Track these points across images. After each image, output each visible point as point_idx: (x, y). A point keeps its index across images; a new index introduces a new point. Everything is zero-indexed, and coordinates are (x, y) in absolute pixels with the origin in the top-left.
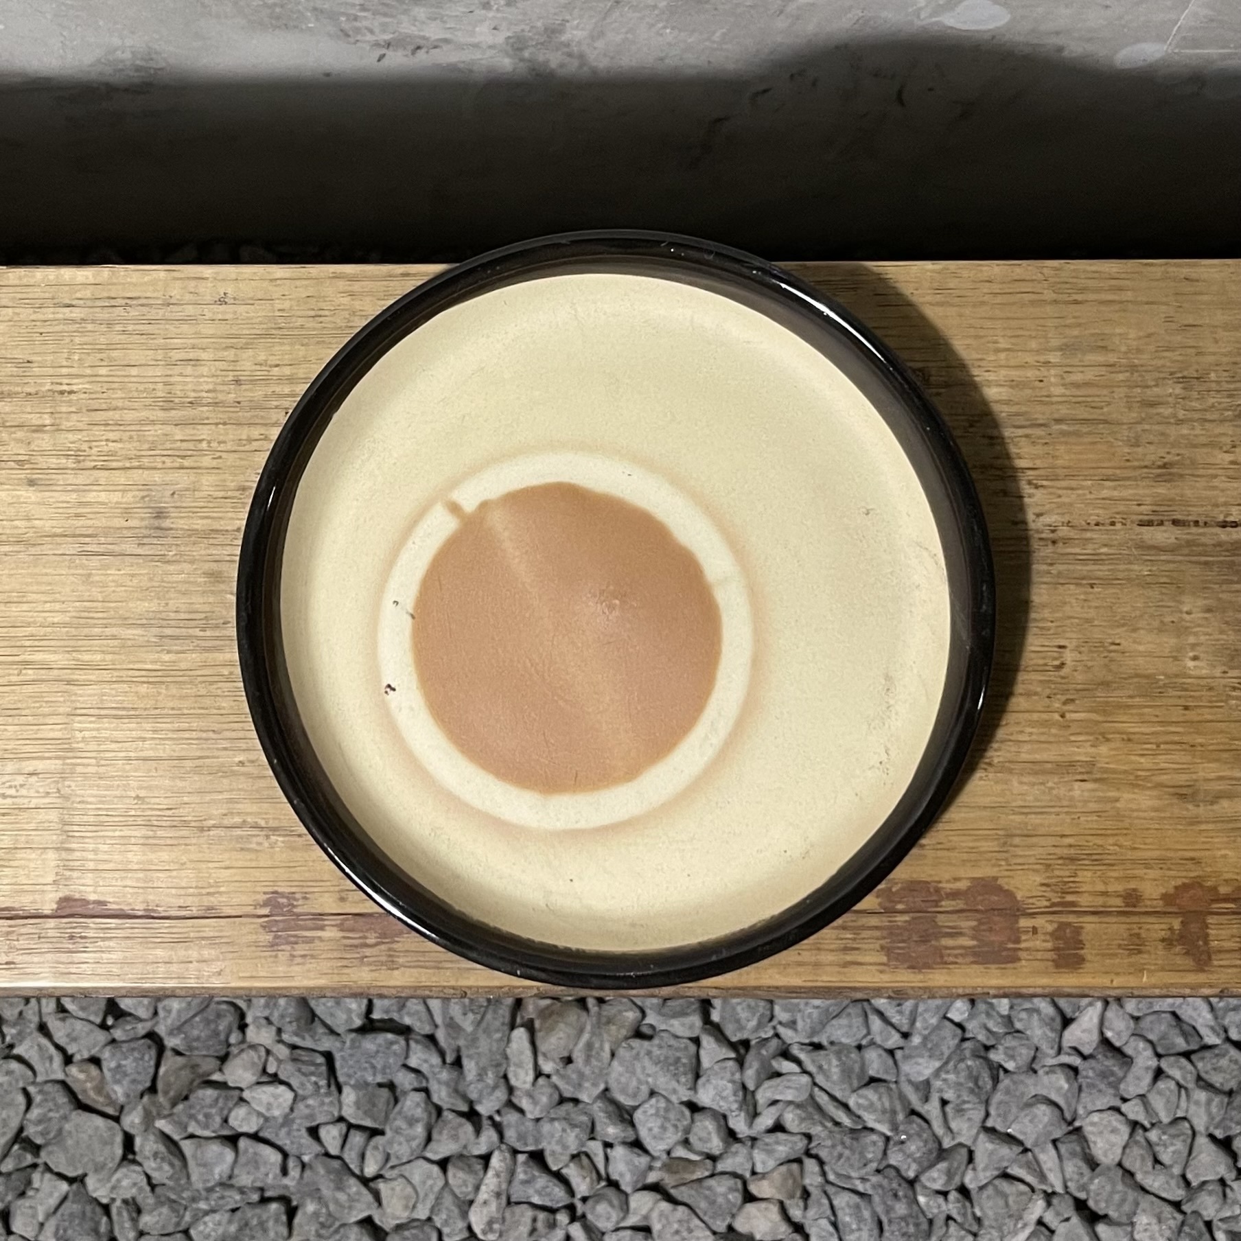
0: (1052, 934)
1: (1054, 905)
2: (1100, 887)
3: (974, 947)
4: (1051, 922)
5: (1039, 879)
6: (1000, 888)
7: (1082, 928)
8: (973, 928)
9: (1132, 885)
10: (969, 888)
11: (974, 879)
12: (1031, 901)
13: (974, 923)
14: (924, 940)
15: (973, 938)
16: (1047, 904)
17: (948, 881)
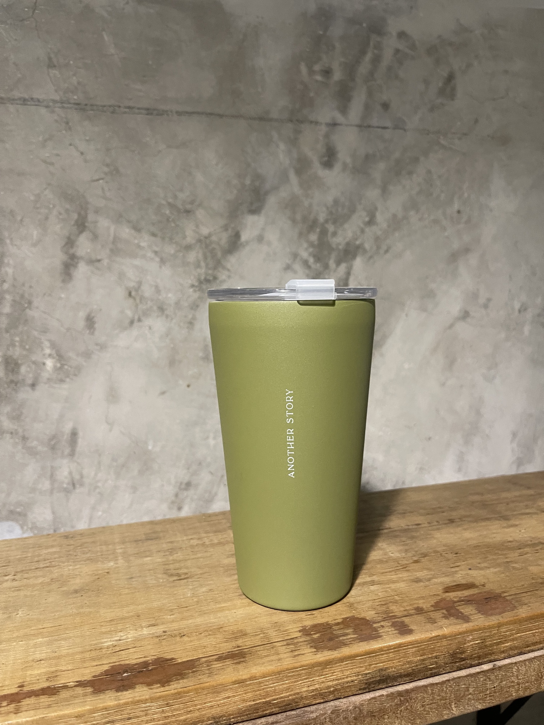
0: (391, 626)
1: (385, 618)
2: (402, 609)
3: (357, 637)
4: (388, 622)
5: (374, 612)
6: (358, 618)
7: (404, 621)
8: (353, 631)
9: (416, 606)
10: (343, 621)
11: (343, 618)
12: (374, 619)
13: (352, 630)
14: (331, 639)
15: (355, 634)
16: (381, 618)
17: (332, 621)
